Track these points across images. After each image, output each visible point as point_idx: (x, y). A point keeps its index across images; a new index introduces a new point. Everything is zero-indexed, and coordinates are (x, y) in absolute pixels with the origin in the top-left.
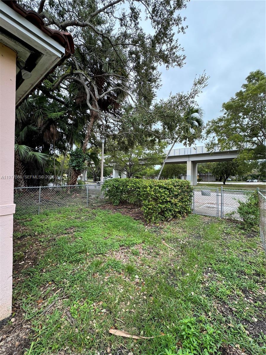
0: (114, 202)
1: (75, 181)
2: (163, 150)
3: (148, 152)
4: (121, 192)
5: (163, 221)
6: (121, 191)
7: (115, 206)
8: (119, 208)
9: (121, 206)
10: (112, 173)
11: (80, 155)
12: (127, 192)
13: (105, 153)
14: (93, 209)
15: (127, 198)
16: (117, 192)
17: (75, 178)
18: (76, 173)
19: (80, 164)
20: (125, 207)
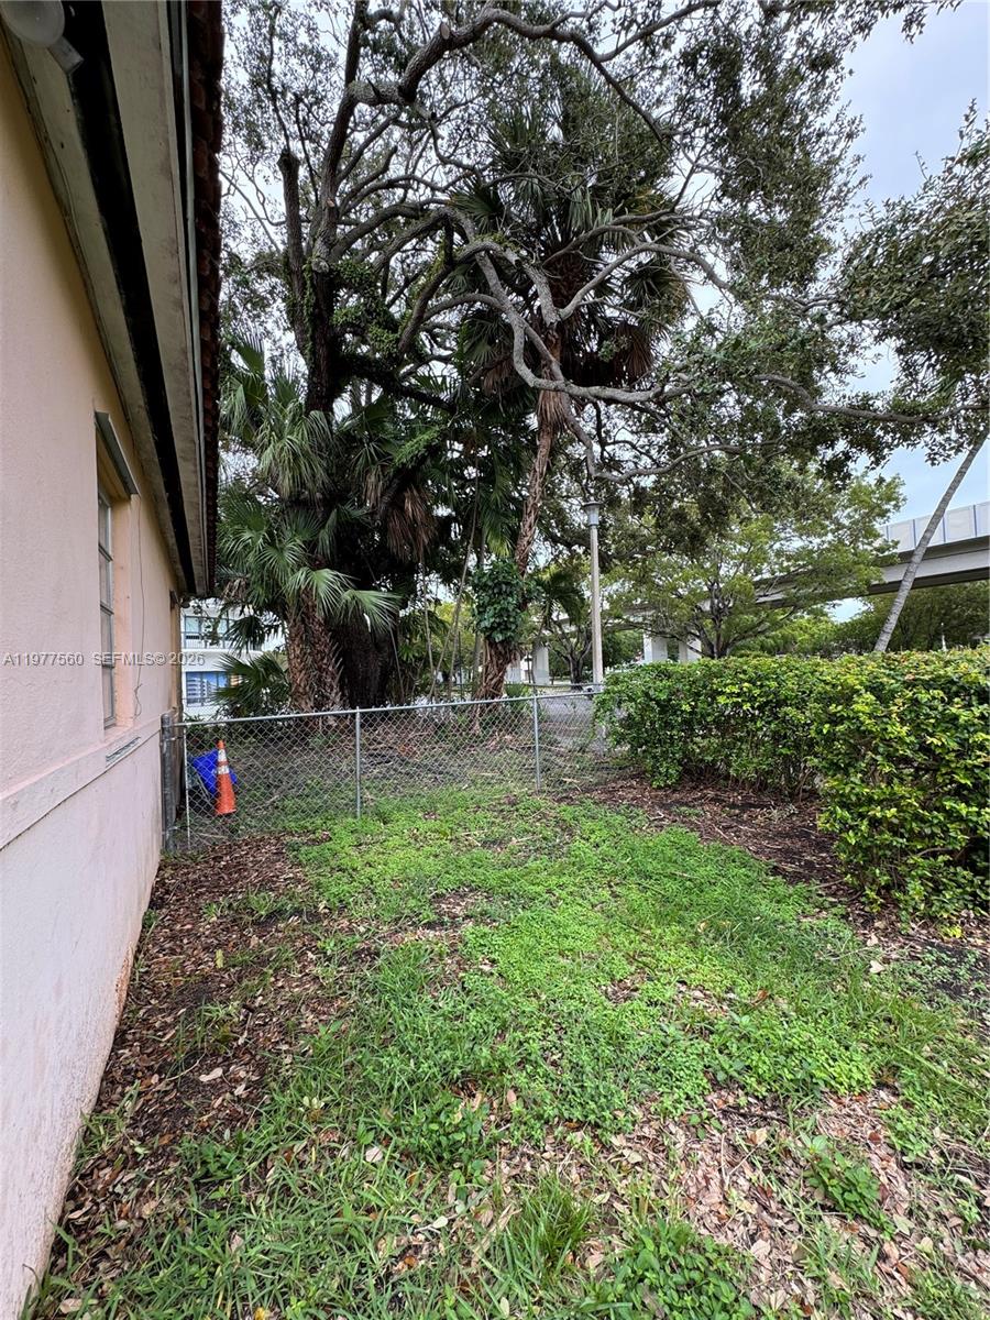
0: (654, 771)
1: (497, 687)
2: (878, 525)
3: (797, 544)
4: (688, 724)
6: (685, 722)
7: (659, 788)
8: (680, 803)
9: (689, 792)
10: (642, 651)
11: (507, 584)
12: (717, 722)
13: (604, 569)
14: (560, 801)
15: (717, 751)
16: (668, 725)
17: (495, 676)
18: (499, 654)
19: (508, 617)
20: (712, 799)
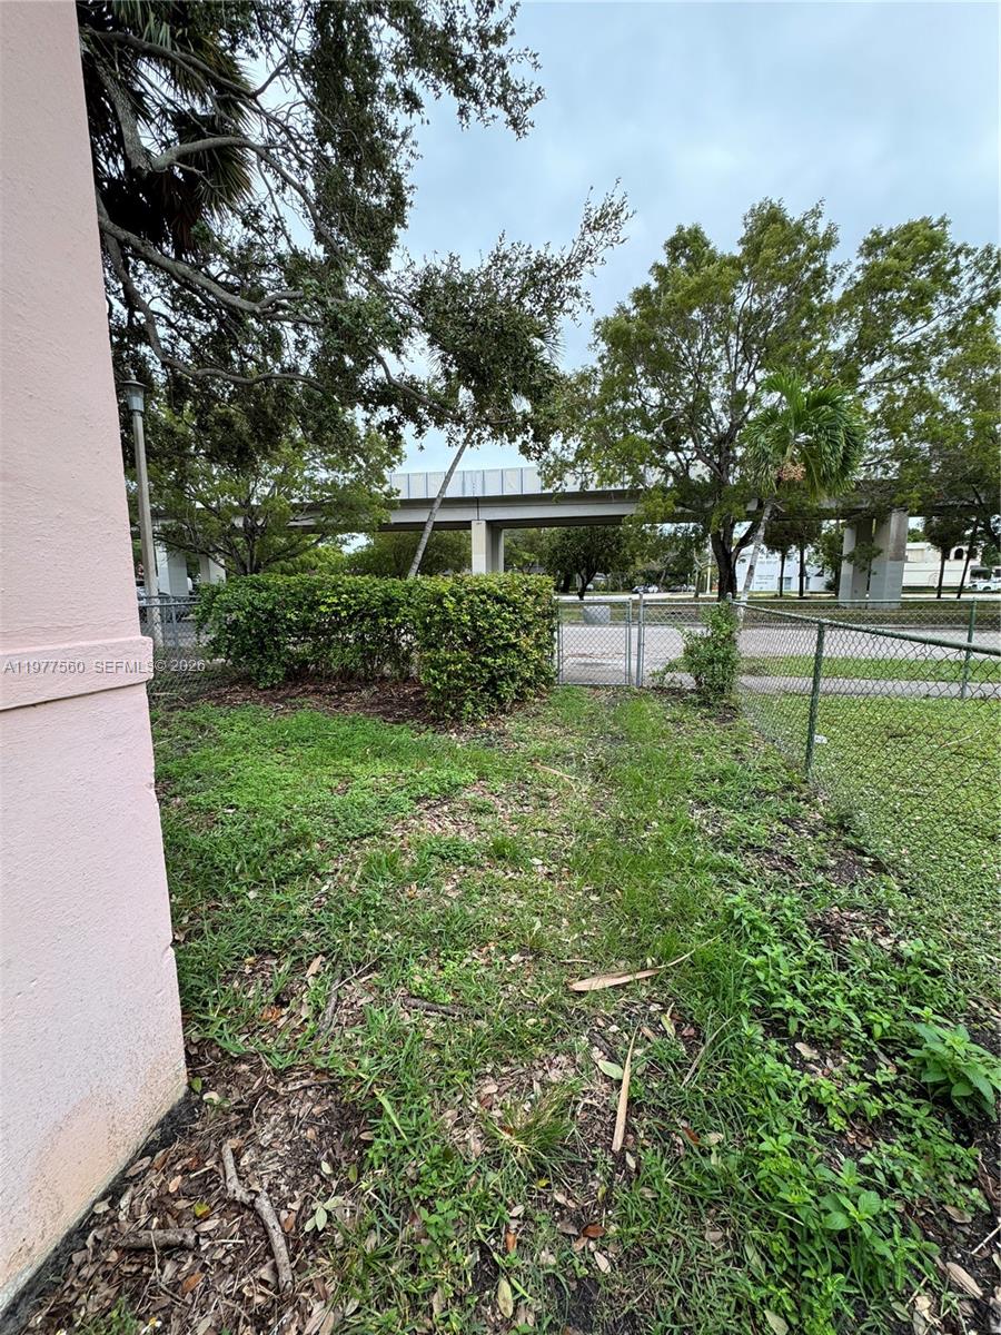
0: (259, 675)
2: (386, 473)
3: (323, 475)
5: (493, 711)
7: (266, 688)
8: (287, 696)
9: (294, 688)
20: (313, 692)
